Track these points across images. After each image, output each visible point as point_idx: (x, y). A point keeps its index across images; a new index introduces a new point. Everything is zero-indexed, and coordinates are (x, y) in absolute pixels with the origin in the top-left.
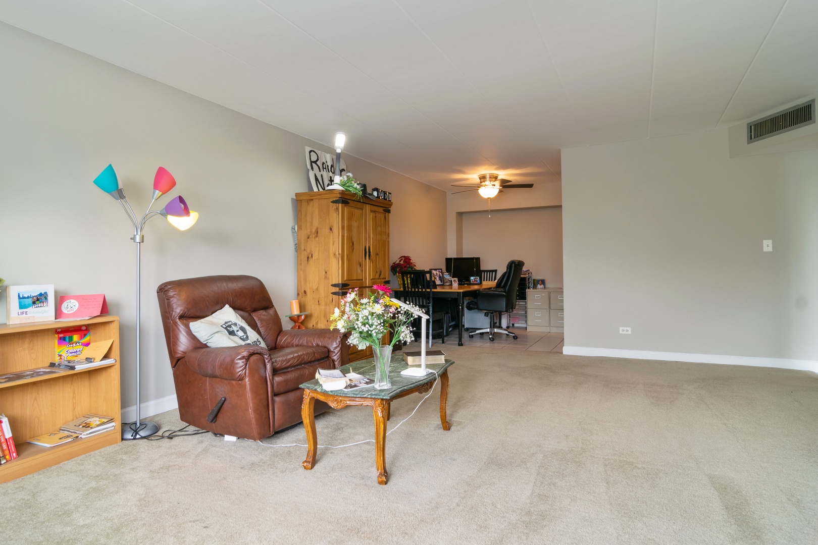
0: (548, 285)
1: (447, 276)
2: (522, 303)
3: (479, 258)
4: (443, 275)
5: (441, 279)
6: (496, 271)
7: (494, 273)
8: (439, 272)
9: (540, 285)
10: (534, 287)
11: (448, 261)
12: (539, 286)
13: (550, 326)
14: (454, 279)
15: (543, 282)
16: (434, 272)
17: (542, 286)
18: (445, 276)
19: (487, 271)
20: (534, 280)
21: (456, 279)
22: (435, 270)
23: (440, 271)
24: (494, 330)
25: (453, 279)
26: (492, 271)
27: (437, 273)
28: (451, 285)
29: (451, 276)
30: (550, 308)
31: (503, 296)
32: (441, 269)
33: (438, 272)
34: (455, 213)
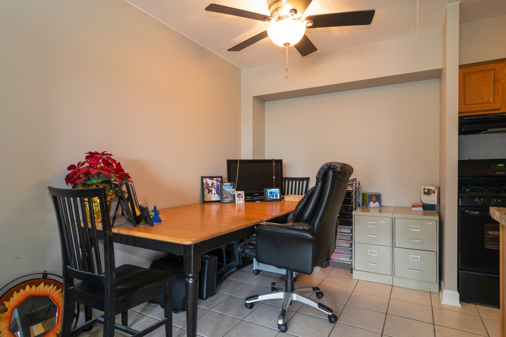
0: (385, 201)
1: (228, 188)
2: (344, 230)
3: (280, 161)
4: (221, 186)
5: (220, 191)
6: (307, 179)
7: (305, 182)
8: (217, 181)
9: (374, 202)
10: (363, 205)
11: (231, 164)
12: (372, 204)
13: (393, 274)
14: (239, 192)
15: (378, 198)
16: (210, 182)
17: (377, 204)
18: (224, 187)
19: (292, 179)
20: (364, 195)
21: (242, 193)
22: (211, 178)
23: (220, 179)
24: (292, 298)
25: (236, 193)
26: (303, 179)
27: (213, 184)
28: (234, 202)
29: (234, 188)
30: (393, 246)
31: (306, 240)
32: (221, 177)
33: (215, 182)
34: (252, 98)
